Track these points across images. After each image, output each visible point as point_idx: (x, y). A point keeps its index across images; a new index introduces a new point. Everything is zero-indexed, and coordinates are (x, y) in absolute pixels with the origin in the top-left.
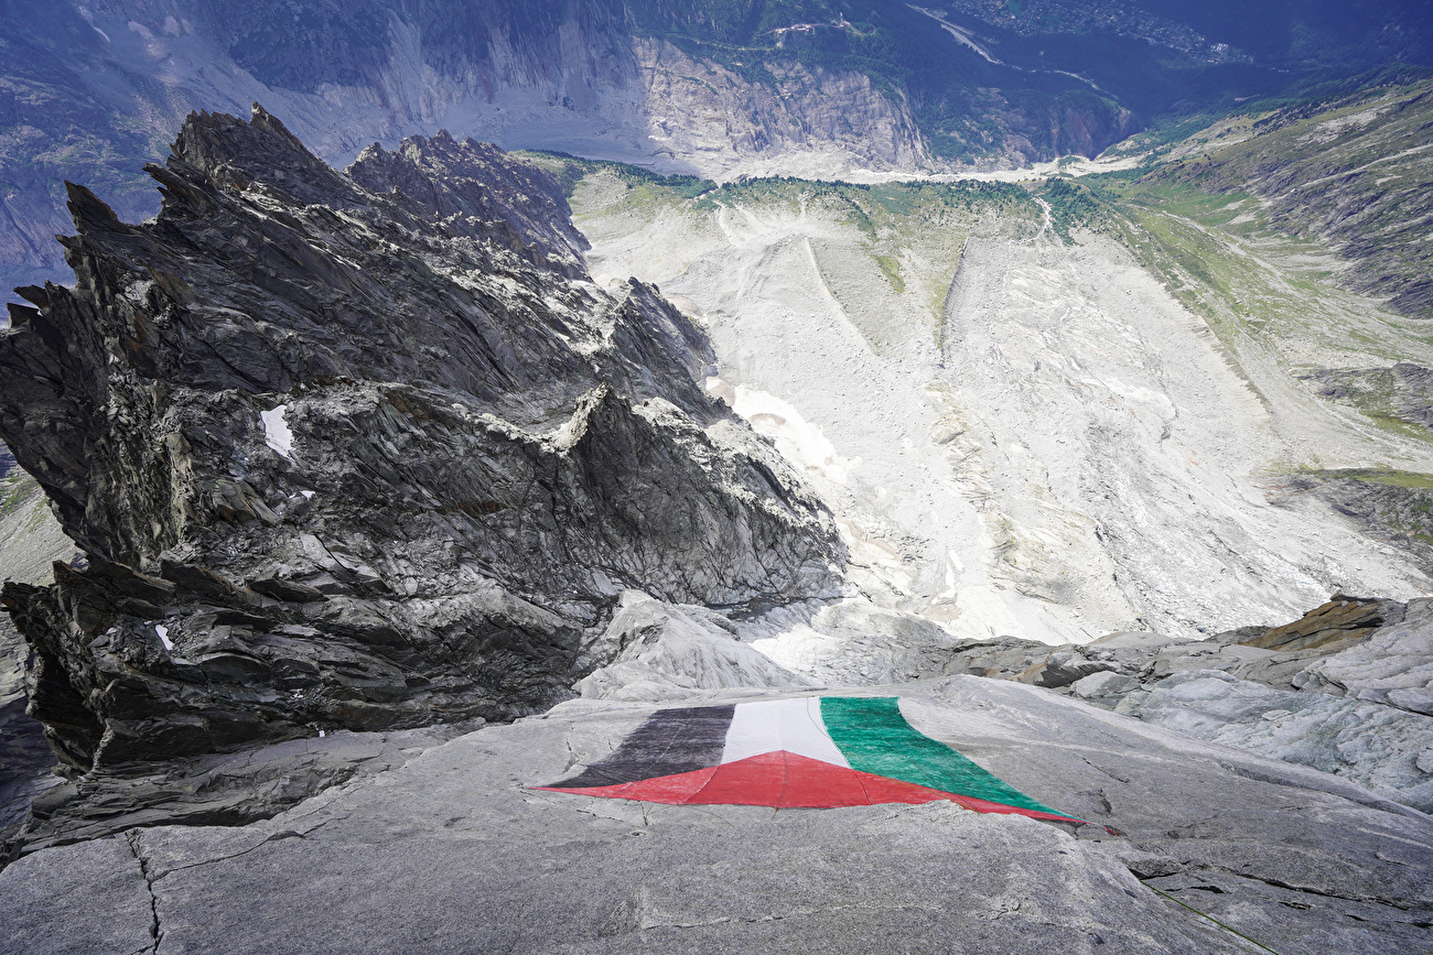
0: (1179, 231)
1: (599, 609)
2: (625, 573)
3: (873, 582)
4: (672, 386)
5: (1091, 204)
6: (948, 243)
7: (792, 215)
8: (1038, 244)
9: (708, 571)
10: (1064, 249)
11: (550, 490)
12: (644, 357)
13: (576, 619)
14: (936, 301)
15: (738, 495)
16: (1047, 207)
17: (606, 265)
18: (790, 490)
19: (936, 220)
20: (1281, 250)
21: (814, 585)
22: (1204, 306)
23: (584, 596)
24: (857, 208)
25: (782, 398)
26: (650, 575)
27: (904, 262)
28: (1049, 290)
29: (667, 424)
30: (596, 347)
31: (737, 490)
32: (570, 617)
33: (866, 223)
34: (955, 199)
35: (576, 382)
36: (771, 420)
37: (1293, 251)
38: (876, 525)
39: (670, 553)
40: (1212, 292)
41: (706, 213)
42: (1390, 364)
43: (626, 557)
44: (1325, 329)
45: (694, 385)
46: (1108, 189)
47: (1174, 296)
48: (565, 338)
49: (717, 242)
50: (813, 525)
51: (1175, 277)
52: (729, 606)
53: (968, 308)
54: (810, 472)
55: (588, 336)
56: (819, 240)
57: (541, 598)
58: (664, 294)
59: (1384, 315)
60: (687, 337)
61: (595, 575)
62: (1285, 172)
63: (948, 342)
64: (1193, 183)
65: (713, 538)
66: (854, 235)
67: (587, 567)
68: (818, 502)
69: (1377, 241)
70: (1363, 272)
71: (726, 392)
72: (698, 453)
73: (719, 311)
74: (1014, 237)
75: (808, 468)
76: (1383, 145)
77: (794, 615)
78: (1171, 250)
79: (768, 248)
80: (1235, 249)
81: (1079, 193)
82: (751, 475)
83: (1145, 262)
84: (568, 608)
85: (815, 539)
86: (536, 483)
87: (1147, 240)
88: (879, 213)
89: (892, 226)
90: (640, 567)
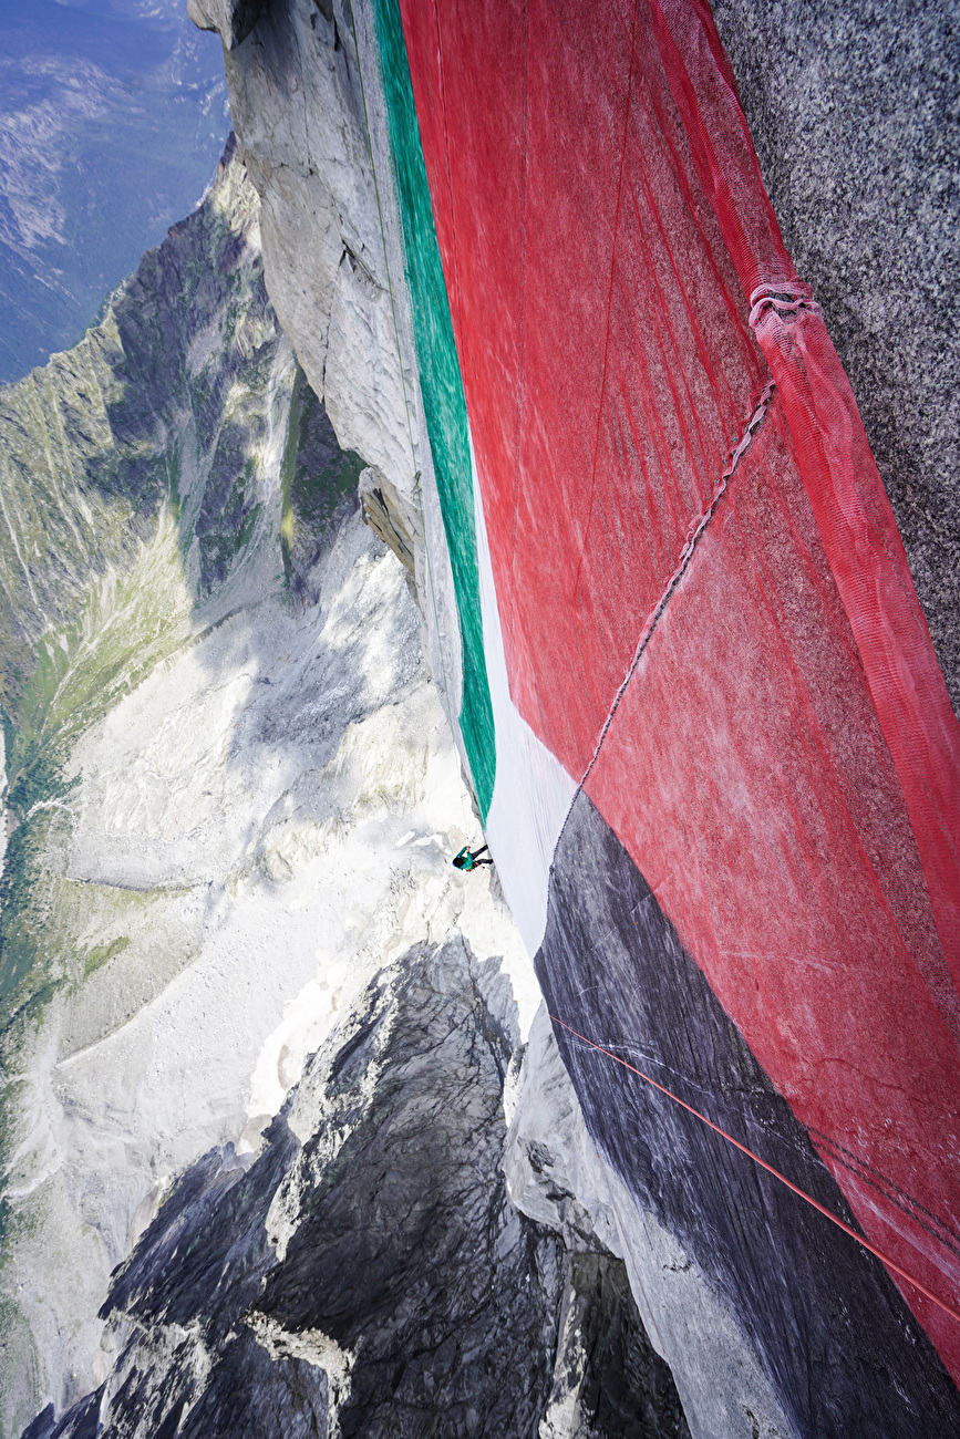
0: (73, 688)
1: (540, 1236)
2: (490, 1210)
3: (441, 913)
4: (251, 1207)
5: (38, 766)
6: (73, 899)
7: (26, 1091)
8: (78, 809)
9: (466, 1099)
10: (85, 784)
11: (403, 1366)
12: (214, 1261)
13: (559, 1267)
14: (139, 901)
15: (373, 1084)
16: (39, 805)
17: (79, 1366)
18: (360, 1022)
19: (43, 916)
20: (95, 614)
21: (457, 974)
22: (146, 665)
23: (531, 1266)
24: (22, 1008)
25: (257, 1054)
26: (485, 1174)
27: (93, 943)
28: (128, 793)
29: (297, 1201)
30: (200, 1348)
31: (368, 1087)
32: (560, 1277)
33: (44, 994)
34: (22, 899)
35: (251, 1367)
36: (285, 1064)
37: (97, 605)
38: (385, 922)
39: (454, 1154)
40: (132, 660)
41: (11, 1217)
42: (196, 540)
43: (470, 1215)
44: (167, 580)
45: (247, 1175)
46: (23, 753)
47: (136, 687)
48: (187, 1409)
49: (56, 1190)
50: (395, 989)
51: (117, 689)
52: (498, 1064)
53: (147, 867)
54: (338, 1005)
55: (184, 1367)
56: (61, 1048)
57: (547, 1330)
58: (125, 1253)
59: (156, 545)
60: (186, 1202)
61: (501, 1253)
62: (21, 616)
63: (182, 881)
64: (24, 683)
65: (428, 1102)
66: (57, 1009)
67: (494, 1269)
68: (370, 988)
69: (91, 553)
70: (117, 559)
71: (254, 1129)
72: (330, 1149)
73: (152, 1164)
74: (69, 833)
75: (335, 1008)
76: (6, 554)
77: (492, 989)
78: (91, 693)
79: (68, 1115)
80: (92, 647)
81: (25, 778)
82: (348, 1074)
83: (101, 713)
84: (549, 1284)
85: (408, 984)
86: (398, 1395)
87: (80, 715)
88: (31, 980)
89: (48, 964)
90: (478, 1192)
